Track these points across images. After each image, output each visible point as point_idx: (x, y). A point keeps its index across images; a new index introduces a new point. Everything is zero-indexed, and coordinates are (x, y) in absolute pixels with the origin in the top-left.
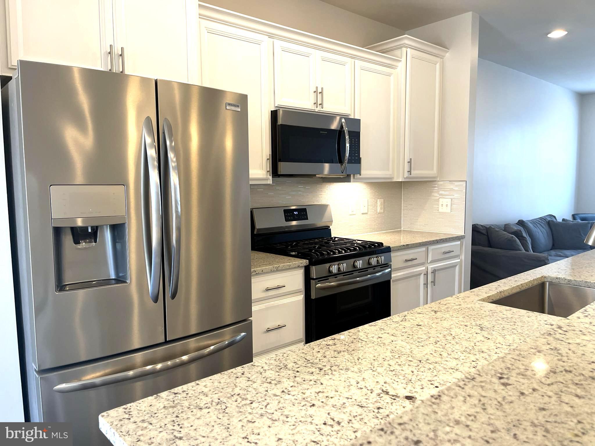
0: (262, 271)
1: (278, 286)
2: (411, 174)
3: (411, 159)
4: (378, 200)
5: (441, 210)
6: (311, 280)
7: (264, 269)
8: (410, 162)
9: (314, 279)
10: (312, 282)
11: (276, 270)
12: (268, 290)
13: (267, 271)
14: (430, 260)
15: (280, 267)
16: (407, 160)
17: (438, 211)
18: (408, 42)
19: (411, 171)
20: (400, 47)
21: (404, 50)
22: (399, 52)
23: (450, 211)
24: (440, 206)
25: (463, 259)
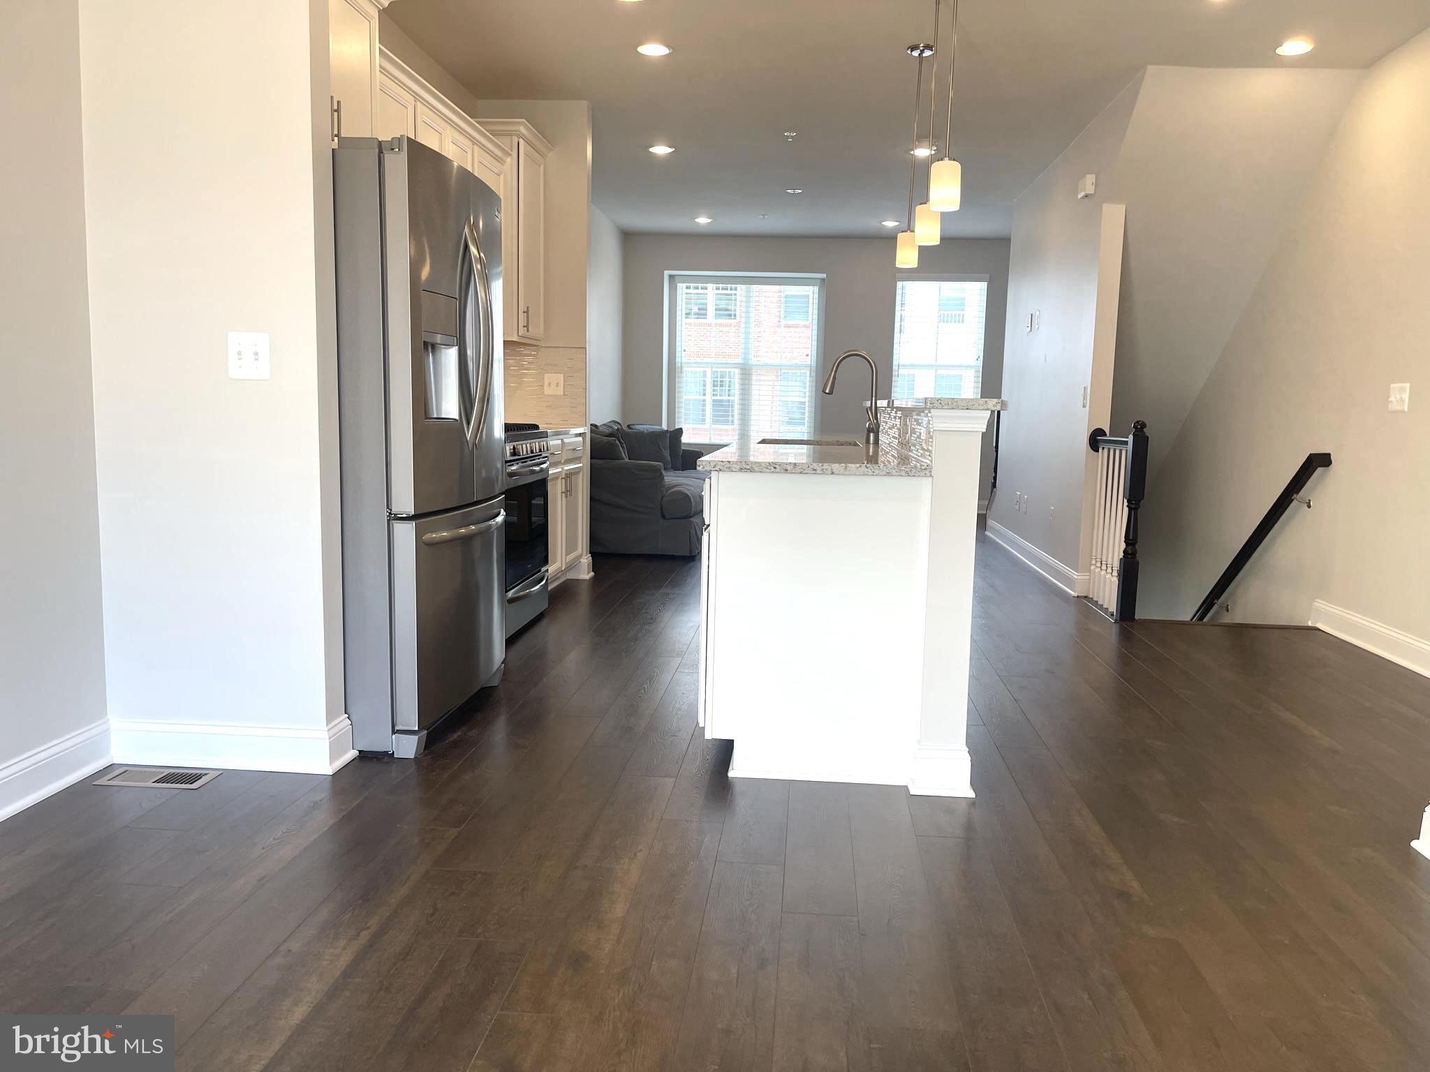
3: (528, 308)
5: (547, 391)
8: (526, 312)
14: (564, 458)
16: (522, 308)
17: (543, 393)
18: (522, 129)
19: (527, 326)
20: (509, 134)
21: (515, 139)
22: (507, 139)
23: (562, 393)
24: (546, 386)
25: (584, 465)
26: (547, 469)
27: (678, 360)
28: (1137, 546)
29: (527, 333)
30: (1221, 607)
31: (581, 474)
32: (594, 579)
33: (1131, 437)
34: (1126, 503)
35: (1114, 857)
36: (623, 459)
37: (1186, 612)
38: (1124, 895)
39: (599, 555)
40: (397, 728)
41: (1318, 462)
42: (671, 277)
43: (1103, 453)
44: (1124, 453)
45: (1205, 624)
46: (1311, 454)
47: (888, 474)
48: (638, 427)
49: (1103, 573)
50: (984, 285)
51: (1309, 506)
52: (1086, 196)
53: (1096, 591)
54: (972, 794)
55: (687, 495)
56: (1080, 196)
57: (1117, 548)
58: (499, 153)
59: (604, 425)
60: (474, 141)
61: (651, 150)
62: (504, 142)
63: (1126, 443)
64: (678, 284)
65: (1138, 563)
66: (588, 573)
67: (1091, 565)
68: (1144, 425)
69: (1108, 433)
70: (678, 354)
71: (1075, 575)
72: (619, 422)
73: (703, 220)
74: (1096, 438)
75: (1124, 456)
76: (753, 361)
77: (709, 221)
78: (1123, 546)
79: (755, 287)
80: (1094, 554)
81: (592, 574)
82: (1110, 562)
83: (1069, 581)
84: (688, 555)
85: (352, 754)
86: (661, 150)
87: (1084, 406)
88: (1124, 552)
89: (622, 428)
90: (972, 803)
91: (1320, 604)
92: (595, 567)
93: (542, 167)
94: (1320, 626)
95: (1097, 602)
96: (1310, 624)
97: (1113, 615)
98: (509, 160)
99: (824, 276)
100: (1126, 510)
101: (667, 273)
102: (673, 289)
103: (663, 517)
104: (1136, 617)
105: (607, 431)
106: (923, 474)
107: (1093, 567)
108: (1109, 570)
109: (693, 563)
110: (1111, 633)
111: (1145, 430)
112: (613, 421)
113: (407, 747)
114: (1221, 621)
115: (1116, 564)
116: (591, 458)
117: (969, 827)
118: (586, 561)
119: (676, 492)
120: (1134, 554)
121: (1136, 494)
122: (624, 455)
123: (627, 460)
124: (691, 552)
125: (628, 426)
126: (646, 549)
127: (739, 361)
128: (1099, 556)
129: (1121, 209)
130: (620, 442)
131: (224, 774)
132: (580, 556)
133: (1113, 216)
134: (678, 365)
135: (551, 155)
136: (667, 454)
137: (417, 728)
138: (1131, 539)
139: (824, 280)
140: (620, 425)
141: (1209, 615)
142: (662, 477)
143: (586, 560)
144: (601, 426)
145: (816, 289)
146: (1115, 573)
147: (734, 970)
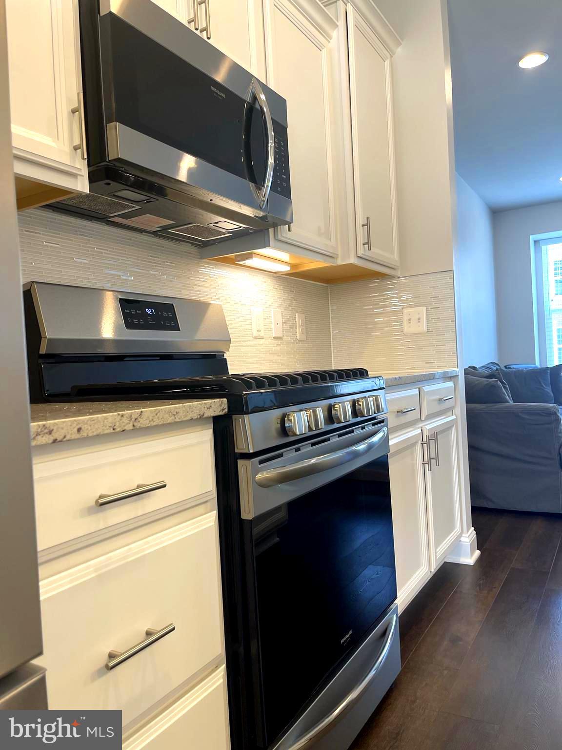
0: (79, 430)
1: (138, 487)
2: (369, 249)
3: (368, 219)
4: (297, 314)
5: (407, 329)
6: (239, 461)
7: (84, 422)
8: (367, 225)
9: (248, 456)
10: (243, 466)
11: (131, 428)
12: (104, 503)
13: (100, 431)
14: (425, 413)
15: (145, 416)
16: (361, 220)
17: (402, 332)
19: (368, 244)
21: (342, 5)
23: (425, 329)
24: (405, 323)
25: (458, 414)
26: (386, 440)
29: (368, 253)
31: (454, 428)
32: (481, 560)
36: (508, 402)
42: (536, 241)
48: (514, 366)
59: (483, 367)
66: (472, 553)
72: (497, 363)
81: (478, 553)
89: (500, 369)
92: (482, 540)
98: (336, 34)
105: (486, 372)
112: (492, 363)
118: (467, 540)
122: (508, 396)
123: (511, 402)
125: (506, 367)
130: (502, 383)
132: (460, 536)
135: (399, 50)
140: (499, 366)
143: (469, 536)
144: (480, 368)
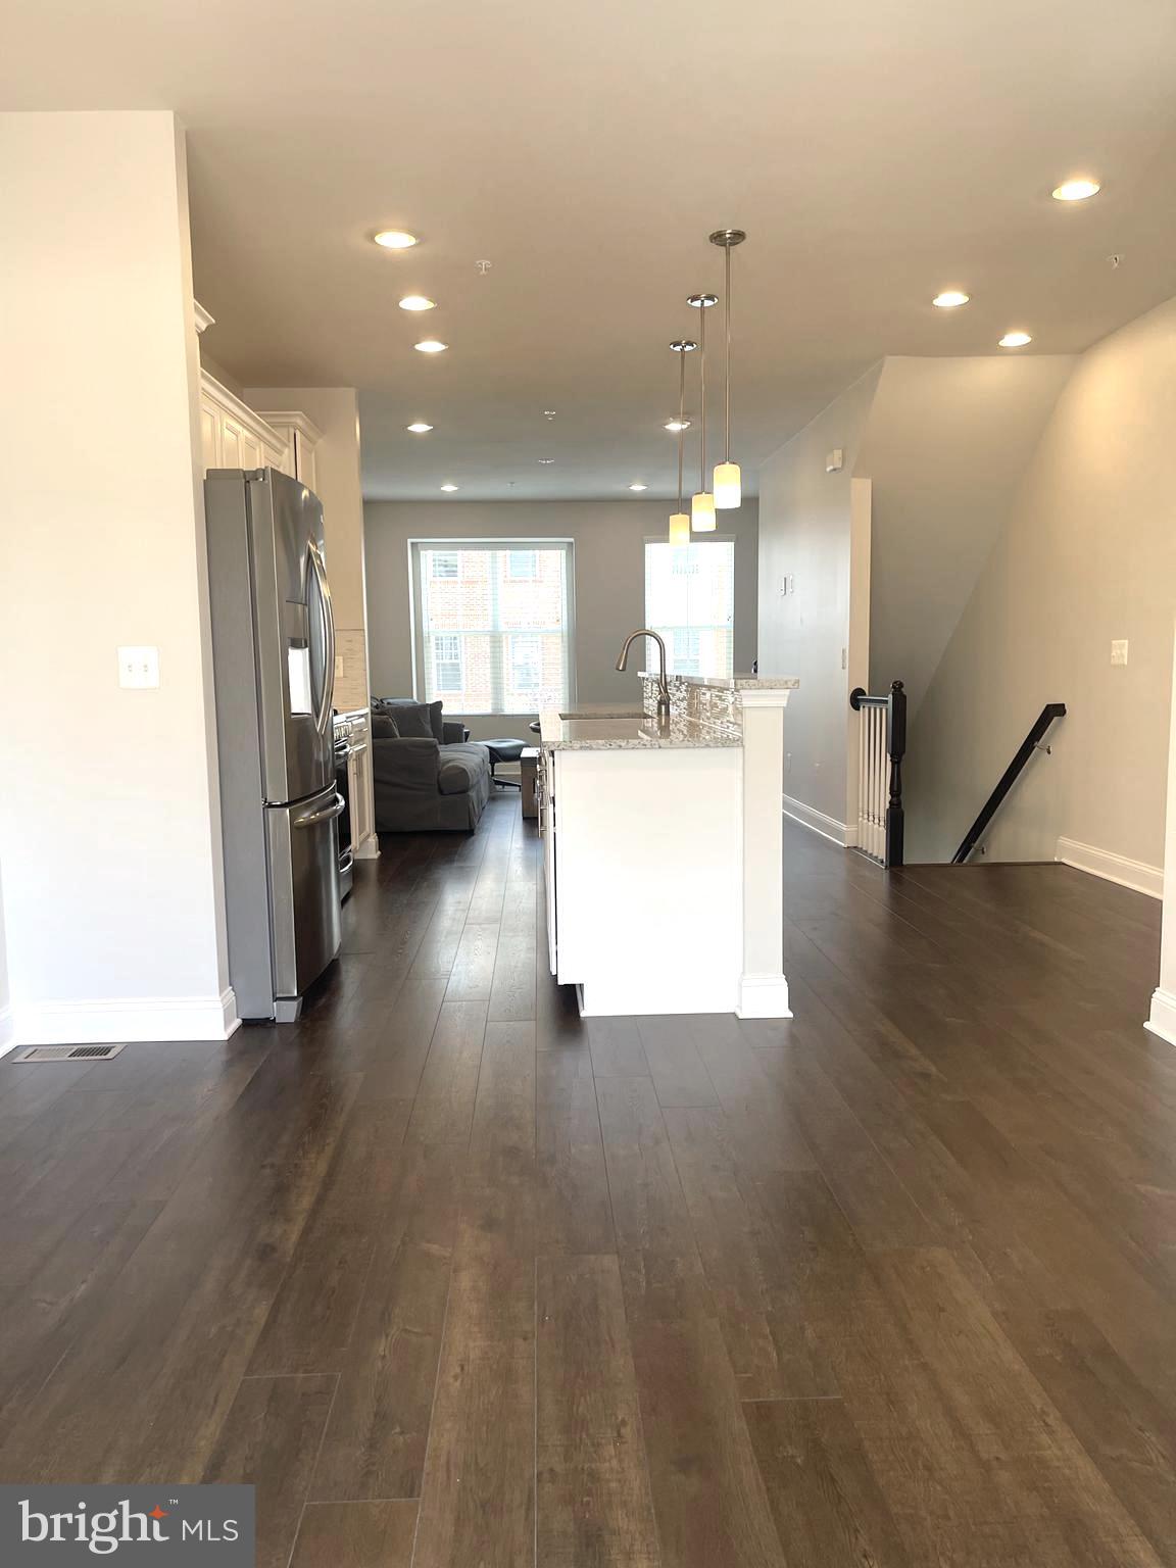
18: (299, 422)
20: (286, 425)
21: (292, 431)
22: (285, 431)
23: (342, 675)
25: (367, 744)
26: (347, 752)
27: (425, 629)
28: (901, 797)
30: (977, 850)
31: (366, 754)
32: (381, 857)
33: (891, 696)
34: (889, 758)
35: (914, 1051)
36: (395, 736)
37: (946, 856)
38: (926, 1076)
39: (385, 834)
40: (278, 996)
41: (1055, 711)
42: (412, 544)
43: (864, 711)
44: (884, 711)
45: (966, 865)
46: (1048, 706)
47: (708, 746)
49: (871, 823)
50: (731, 545)
51: (1049, 752)
52: (834, 470)
53: (865, 841)
54: (791, 1015)
55: (464, 770)
56: (828, 469)
57: (882, 800)
58: (279, 446)
60: (260, 437)
61: (409, 428)
62: (281, 433)
63: (886, 702)
64: (422, 552)
65: (903, 813)
66: (375, 852)
67: (859, 817)
68: (901, 685)
69: (867, 692)
70: (425, 624)
71: (844, 827)
73: (449, 488)
74: (857, 699)
75: (883, 715)
76: (502, 628)
77: (456, 488)
78: (889, 797)
79: (501, 553)
80: (860, 806)
81: (379, 853)
82: (876, 813)
83: (838, 834)
84: (468, 828)
85: (237, 1022)
86: (419, 428)
87: (843, 668)
88: (890, 803)
90: (792, 1021)
91: (1064, 841)
92: (381, 846)
93: (313, 455)
94: (1064, 860)
95: (866, 852)
96: (1056, 860)
97: (882, 862)
98: (286, 451)
99: (572, 540)
100: (889, 764)
101: (409, 541)
102: (416, 557)
103: (441, 792)
104: (904, 863)
106: (735, 744)
107: (860, 819)
108: (876, 821)
109: (473, 838)
110: (882, 878)
111: (903, 689)
113: (288, 1012)
114: (981, 862)
115: (883, 815)
116: (373, 737)
117: (793, 1038)
118: (373, 840)
119: (453, 766)
120: (899, 804)
121: (898, 747)
122: (396, 733)
123: (399, 738)
124: (470, 826)
126: (427, 825)
127: (491, 629)
128: (866, 808)
129: (868, 483)
130: (392, 719)
131: (129, 1046)
132: (369, 836)
133: (861, 490)
134: (425, 635)
135: (321, 441)
136: (428, 728)
137: (296, 994)
138: (896, 790)
139: (572, 543)
140: (380, 701)
141: (967, 858)
142: (437, 752)
145: (564, 552)
146: (882, 823)
147: (636, 1147)
